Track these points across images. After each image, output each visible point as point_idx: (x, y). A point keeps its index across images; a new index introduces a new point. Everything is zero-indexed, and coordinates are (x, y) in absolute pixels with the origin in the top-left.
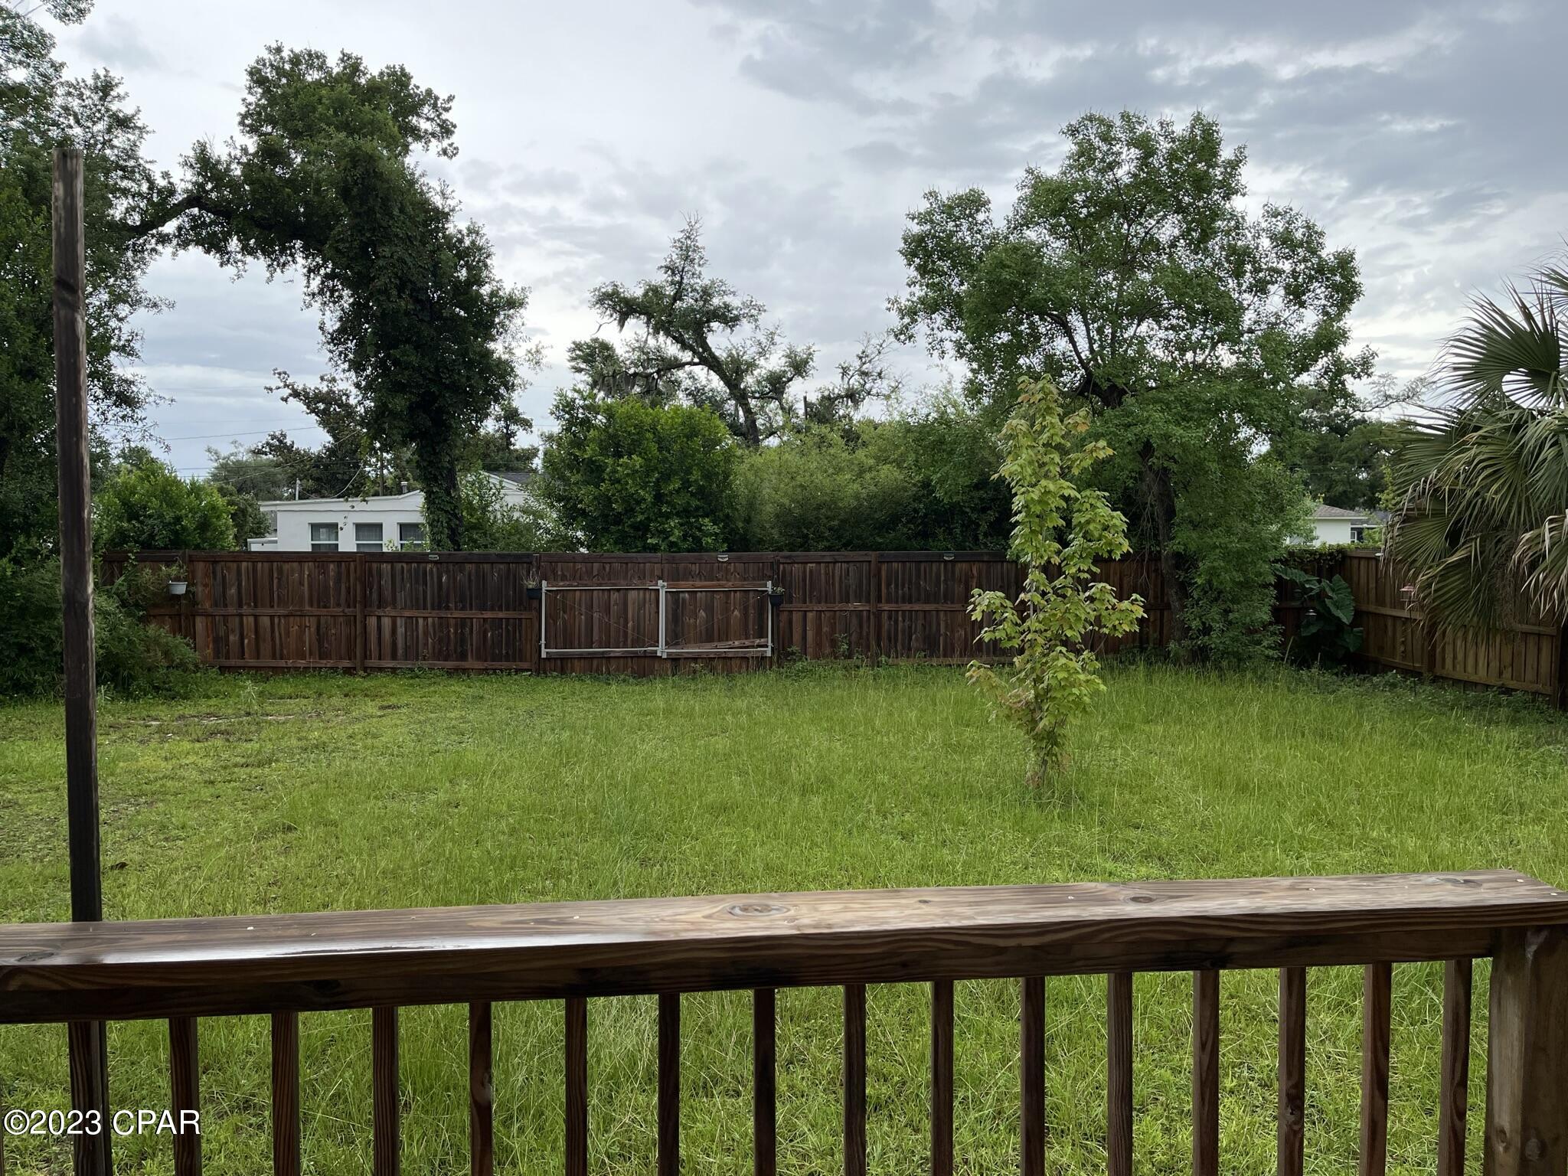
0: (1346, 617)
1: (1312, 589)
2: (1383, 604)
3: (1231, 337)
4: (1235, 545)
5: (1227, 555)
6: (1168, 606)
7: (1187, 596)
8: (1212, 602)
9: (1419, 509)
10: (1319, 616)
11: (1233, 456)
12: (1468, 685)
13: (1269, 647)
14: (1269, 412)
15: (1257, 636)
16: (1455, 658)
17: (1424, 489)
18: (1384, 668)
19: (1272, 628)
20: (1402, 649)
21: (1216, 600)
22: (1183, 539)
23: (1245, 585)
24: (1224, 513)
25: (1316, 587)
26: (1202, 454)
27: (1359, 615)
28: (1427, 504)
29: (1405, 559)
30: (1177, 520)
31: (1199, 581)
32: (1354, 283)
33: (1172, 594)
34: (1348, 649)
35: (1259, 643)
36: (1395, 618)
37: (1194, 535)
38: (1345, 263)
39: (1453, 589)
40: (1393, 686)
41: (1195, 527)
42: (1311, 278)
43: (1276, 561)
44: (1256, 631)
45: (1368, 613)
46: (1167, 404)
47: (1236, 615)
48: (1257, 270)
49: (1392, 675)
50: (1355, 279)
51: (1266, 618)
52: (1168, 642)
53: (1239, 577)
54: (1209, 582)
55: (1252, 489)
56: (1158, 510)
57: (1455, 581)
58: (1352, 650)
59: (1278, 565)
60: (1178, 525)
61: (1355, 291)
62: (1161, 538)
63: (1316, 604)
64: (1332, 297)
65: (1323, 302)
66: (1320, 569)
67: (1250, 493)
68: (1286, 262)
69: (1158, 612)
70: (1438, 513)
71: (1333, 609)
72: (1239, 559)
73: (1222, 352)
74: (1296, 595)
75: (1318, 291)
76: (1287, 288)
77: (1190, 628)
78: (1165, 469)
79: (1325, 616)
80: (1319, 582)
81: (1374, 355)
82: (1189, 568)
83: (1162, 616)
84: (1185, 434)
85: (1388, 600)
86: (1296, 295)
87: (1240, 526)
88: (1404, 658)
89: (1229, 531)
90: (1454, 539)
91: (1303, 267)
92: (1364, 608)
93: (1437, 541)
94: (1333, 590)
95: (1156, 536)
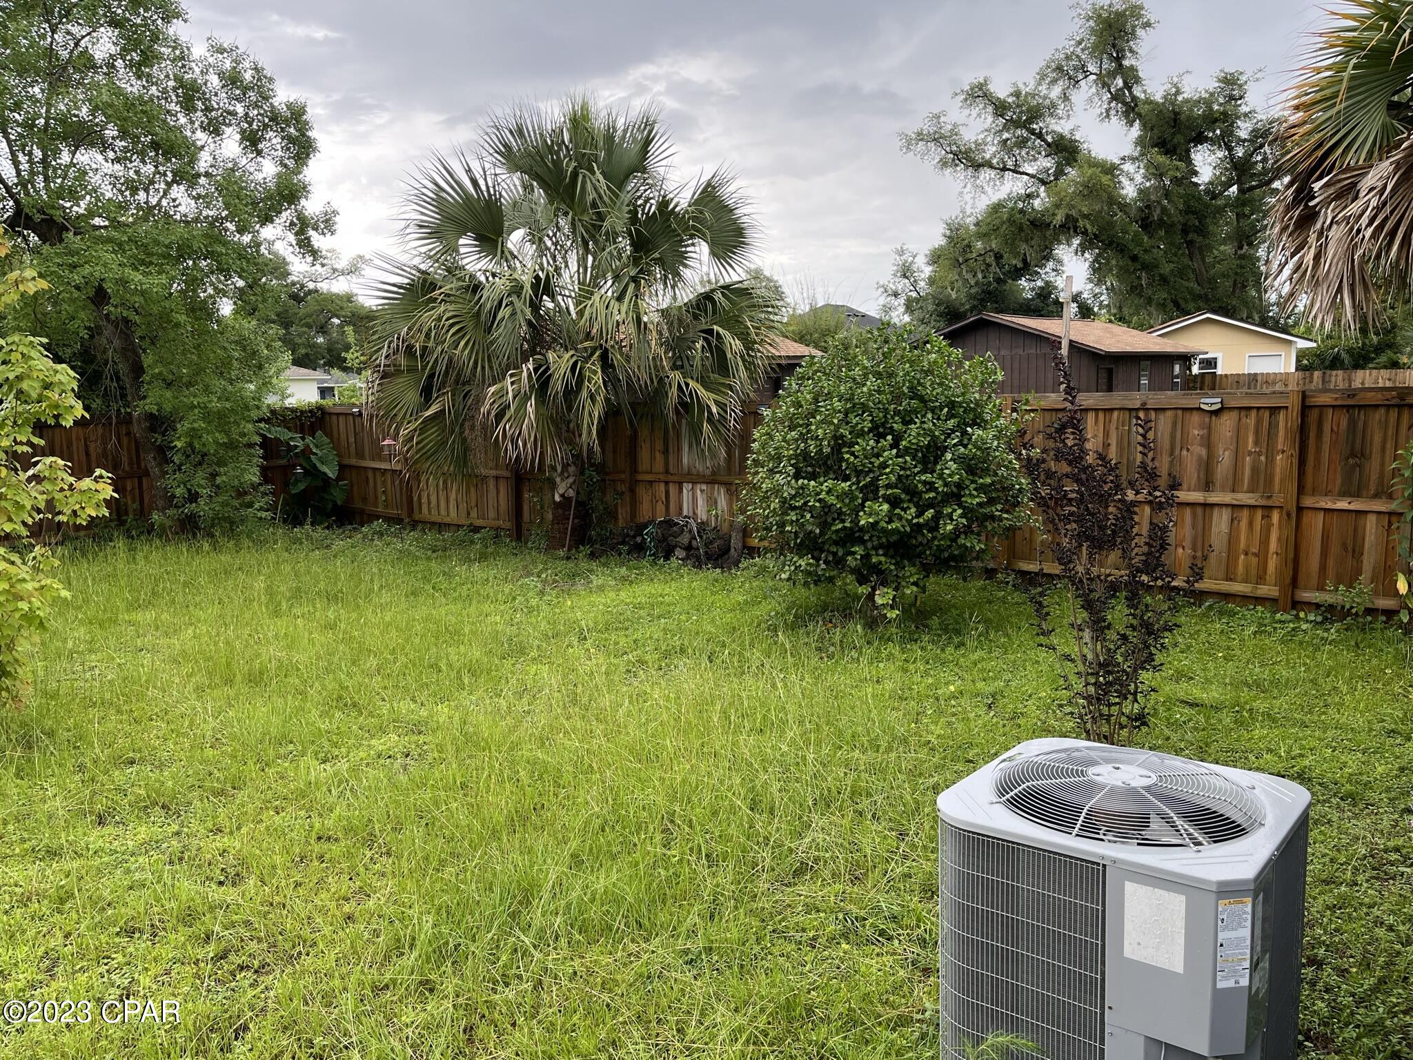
0: (331, 472)
1: (296, 447)
2: (362, 457)
3: (187, 177)
4: (215, 405)
5: (207, 415)
6: (147, 474)
7: (168, 461)
8: (195, 466)
9: (395, 366)
10: (307, 473)
11: (203, 311)
12: (441, 527)
13: (261, 509)
14: (238, 262)
15: (248, 499)
16: (429, 503)
17: (398, 346)
18: (369, 518)
19: (262, 489)
20: (384, 498)
21: (200, 464)
22: (154, 399)
23: (231, 445)
24: (199, 371)
25: (300, 444)
26: (167, 304)
27: (343, 468)
28: (402, 361)
29: (387, 414)
30: (146, 378)
31: (179, 444)
32: (308, 137)
33: (150, 460)
34: (335, 502)
35: (250, 505)
36: (375, 469)
37: (168, 394)
38: (297, 114)
39: (430, 441)
40: (381, 534)
41: (169, 385)
42: (266, 126)
43: (260, 420)
44: (246, 493)
45: (351, 467)
46: (120, 245)
47: (224, 478)
48: (208, 109)
49: (378, 524)
50: (309, 133)
51: (256, 480)
52: (150, 513)
53: (222, 439)
54: (191, 445)
55: (226, 345)
56: (123, 368)
57: (433, 434)
58: (339, 503)
59: (262, 425)
60: (149, 383)
61: (311, 147)
62: (129, 398)
63: (302, 461)
64: (288, 149)
65: (280, 153)
66: (302, 426)
67: (225, 348)
68: (238, 105)
69: (136, 480)
70: (412, 370)
71: (318, 464)
72: (220, 419)
73: (179, 195)
74: (282, 453)
75: (274, 141)
76: (243, 132)
77: (173, 496)
78: (126, 321)
79: (312, 472)
80: (303, 439)
81: (335, 213)
82: (166, 430)
83: (140, 484)
84: (144, 280)
85: (367, 453)
86: (252, 141)
87: (219, 384)
88: (386, 507)
89: (207, 390)
90: (427, 394)
91: (256, 112)
92: (346, 462)
93: (412, 397)
94: (317, 446)
95: (123, 396)
